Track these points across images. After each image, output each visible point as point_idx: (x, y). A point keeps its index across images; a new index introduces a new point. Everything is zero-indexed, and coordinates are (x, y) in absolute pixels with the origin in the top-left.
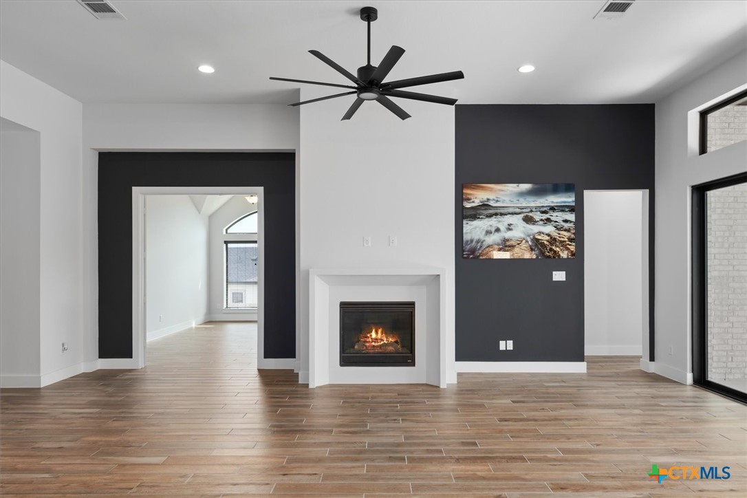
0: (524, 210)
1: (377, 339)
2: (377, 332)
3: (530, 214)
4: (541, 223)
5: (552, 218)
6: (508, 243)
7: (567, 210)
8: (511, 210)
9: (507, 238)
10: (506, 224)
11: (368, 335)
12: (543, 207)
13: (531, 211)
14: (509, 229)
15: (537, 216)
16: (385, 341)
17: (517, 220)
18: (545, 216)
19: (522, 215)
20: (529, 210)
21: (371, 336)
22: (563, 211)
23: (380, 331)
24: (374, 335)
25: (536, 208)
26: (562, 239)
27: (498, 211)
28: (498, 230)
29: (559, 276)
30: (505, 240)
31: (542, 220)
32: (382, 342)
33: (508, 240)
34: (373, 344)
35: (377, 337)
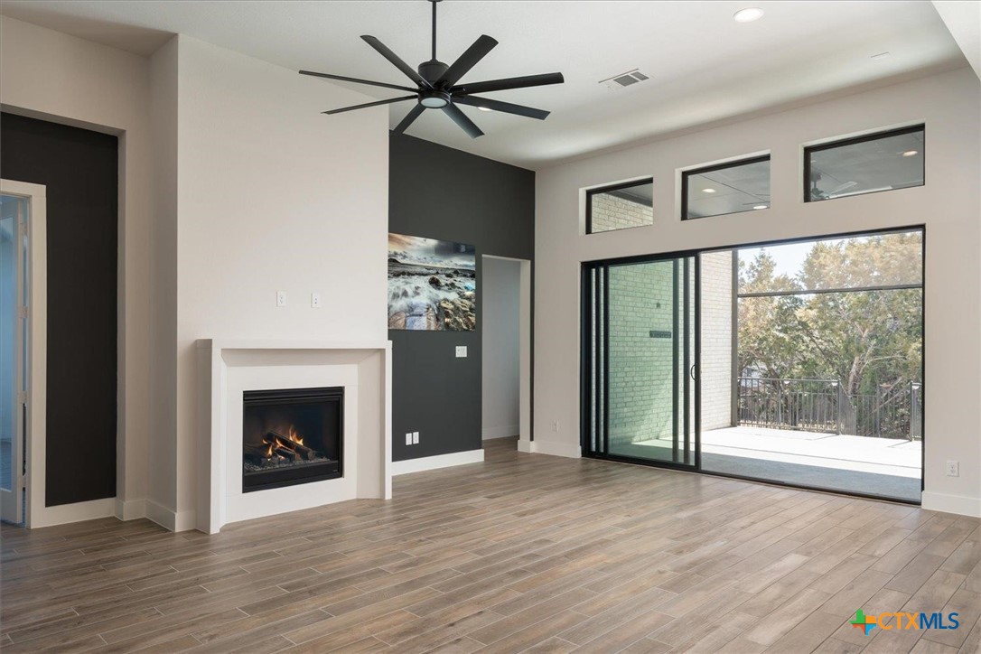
9: (414, 303)
15: (443, 280)
17: (423, 282)
20: (435, 272)
22: (465, 276)
25: (442, 269)
26: (464, 309)
29: (461, 352)
31: (447, 285)
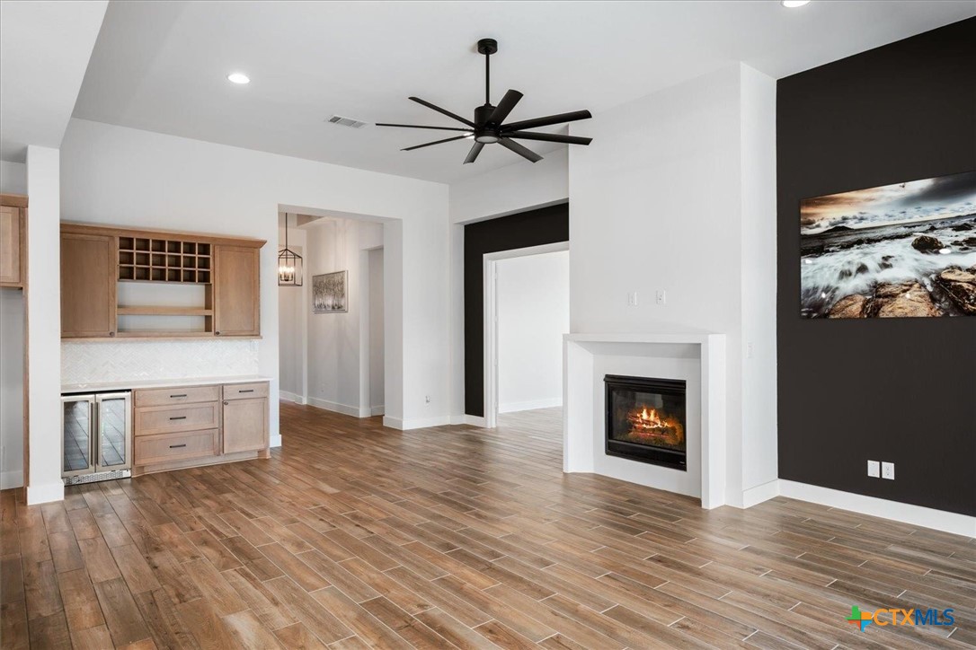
1: (648, 421)
2: (649, 414)
6: (882, 291)
11: (638, 415)
16: (659, 425)
21: (641, 416)
23: (652, 413)
24: (645, 416)
30: (877, 286)
32: (655, 426)
33: (882, 286)
34: (644, 426)
35: (648, 418)
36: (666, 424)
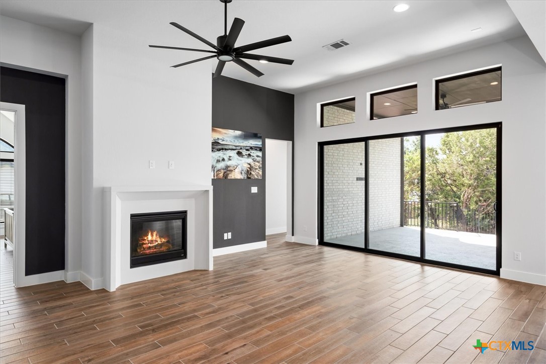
0: (237, 148)
1: (152, 241)
2: (152, 235)
3: (241, 151)
4: (246, 156)
5: (252, 154)
6: (229, 169)
7: (258, 149)
8: (231, 147)
9: (228, 165)
10: (228, 156)
11: (145, 238)
12: (247, 146)
13: (241, 149)
14: (230, 160)
15: (244, 152)
16: (159, 242)
17: (233, 154)
18: (248, 153)
19: (236, 151)
21: (148, 238)
22: (256, 150)
23: (155, 234)
24: (150, 237)
25: (244, 147)
26: (256, 167)
27: (224, 147)
28: (223, 160)
29: (254, 190)
30: (227, 167)
32: (157, 243)
33: (229, 167)
34: (149, 245)
35: (153, 239)
36: (163, 240)
